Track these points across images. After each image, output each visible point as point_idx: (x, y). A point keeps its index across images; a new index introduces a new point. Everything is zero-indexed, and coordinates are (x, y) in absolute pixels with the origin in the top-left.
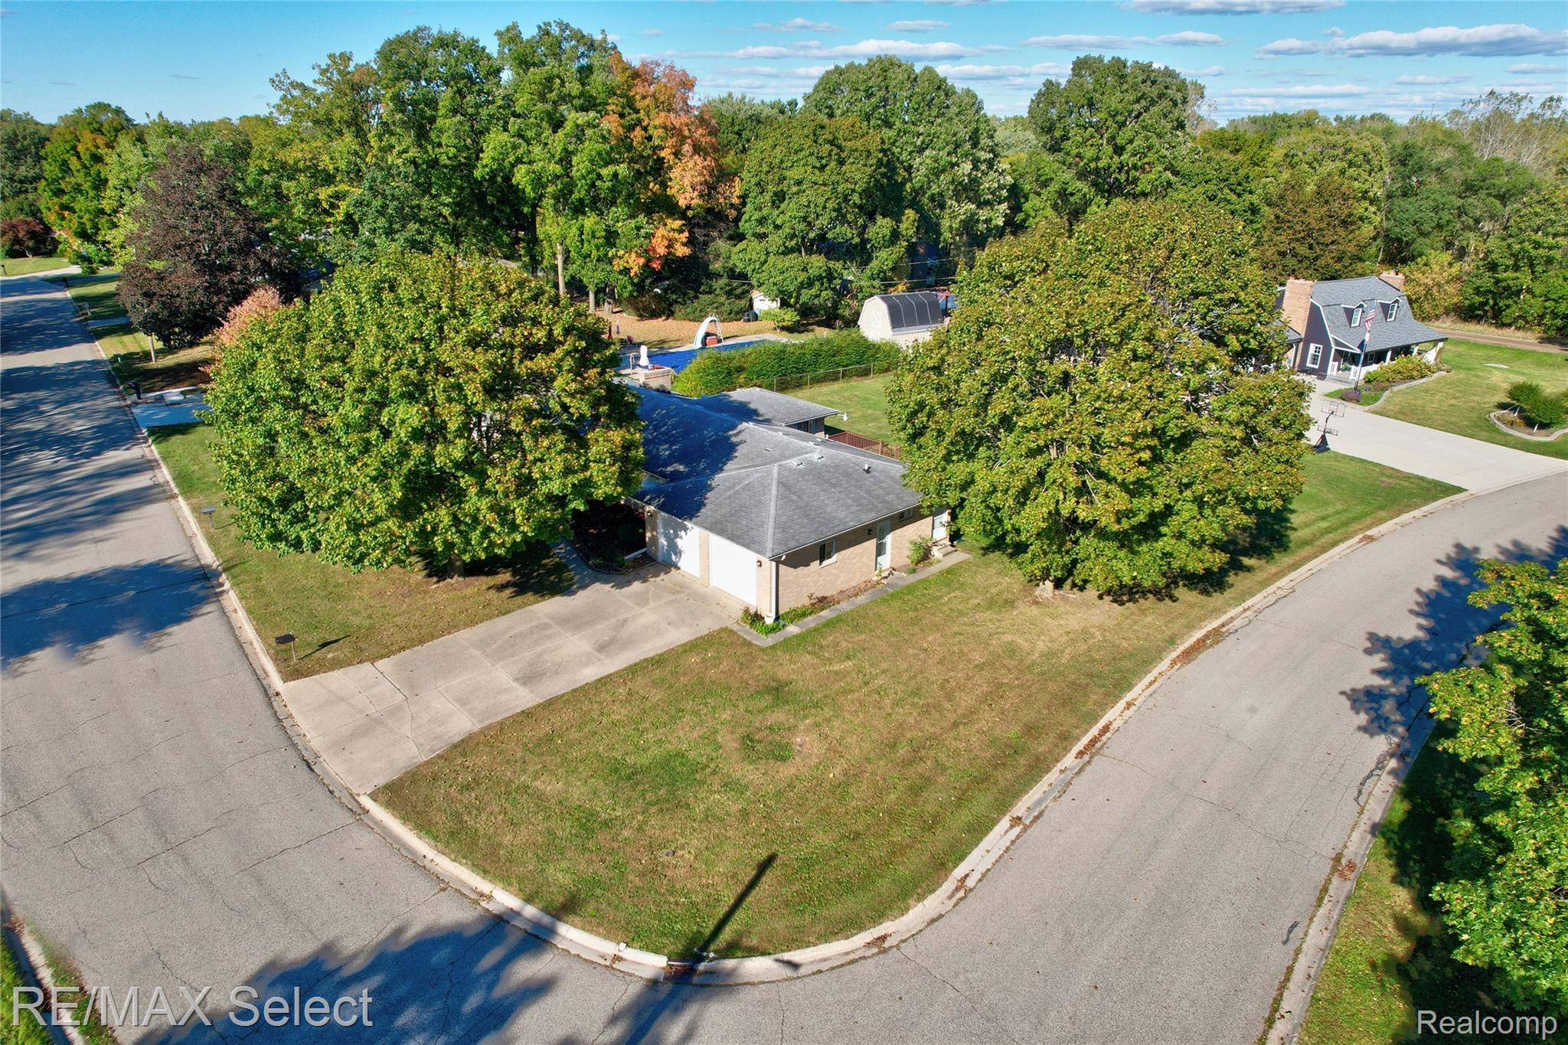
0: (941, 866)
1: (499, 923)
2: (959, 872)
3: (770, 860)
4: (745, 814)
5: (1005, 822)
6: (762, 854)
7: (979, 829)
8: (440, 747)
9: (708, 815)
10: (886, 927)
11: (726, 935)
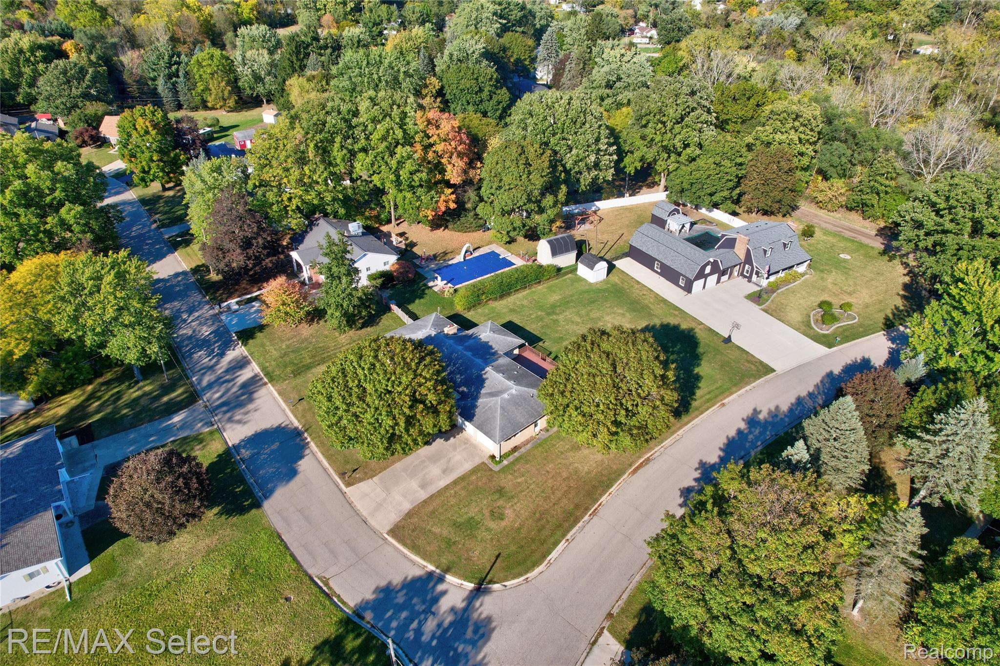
0: (544, 557)
2: (549, 558)
3: (499, 554)
4: (492, 539)
6: (497, 553)
7: (556, 544)
8: (402, 515)
9: (482, 540)
10: (528, 575)
11: (488, 578)
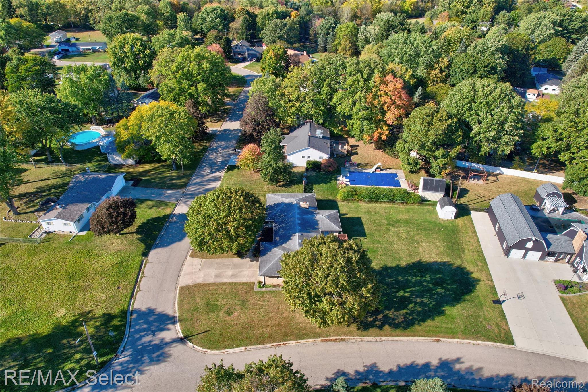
0: (225, 348)
1: (174, 317)
2: (226, 350)
3: (209, 331)
5: (244, 348)
7: (238, 346)
8: (194, 283)
9: (210, 318)
10: (208, 350)
11: (191, 338)
